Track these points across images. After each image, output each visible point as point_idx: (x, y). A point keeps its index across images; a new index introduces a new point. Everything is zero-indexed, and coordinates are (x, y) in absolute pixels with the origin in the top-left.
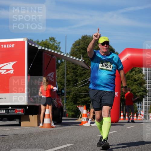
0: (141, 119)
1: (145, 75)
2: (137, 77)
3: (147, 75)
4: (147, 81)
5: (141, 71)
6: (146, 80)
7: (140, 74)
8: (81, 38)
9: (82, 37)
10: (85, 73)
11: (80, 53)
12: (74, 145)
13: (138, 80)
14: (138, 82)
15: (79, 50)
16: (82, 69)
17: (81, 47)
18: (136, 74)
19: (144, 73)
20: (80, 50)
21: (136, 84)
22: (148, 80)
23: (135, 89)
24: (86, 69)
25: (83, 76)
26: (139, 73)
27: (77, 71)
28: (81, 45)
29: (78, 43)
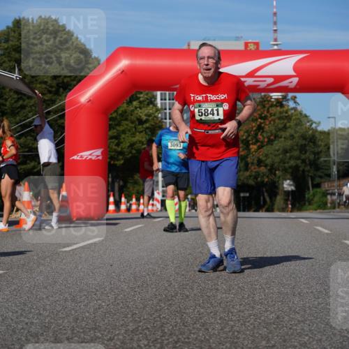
0: (155, 208)
1: (162, 109)
2: (144, 114)
3: (166, 109)
4: (166, 123)
5: (153, 99)
6: (165, 121)
7: (151, 106)
8: (11, 25)
9: (13, 22)
10: (23, 107)
11: (10, 61)
12: (6, 273)
13: (147, 121)
14: (147, 125)
15: (7, 54)
16: (16, 96)
17: (12, 46)
18: (141, 108)
19: (159, 105)
20: (9, 53)
21: (142, 130)
22: (168, 121)
23: (140, 141)
24: (24, 98)
25: (18, 113)
26: (148, 105)
27: (4, 103)
28: (12, 41)
29: (6, 37)
